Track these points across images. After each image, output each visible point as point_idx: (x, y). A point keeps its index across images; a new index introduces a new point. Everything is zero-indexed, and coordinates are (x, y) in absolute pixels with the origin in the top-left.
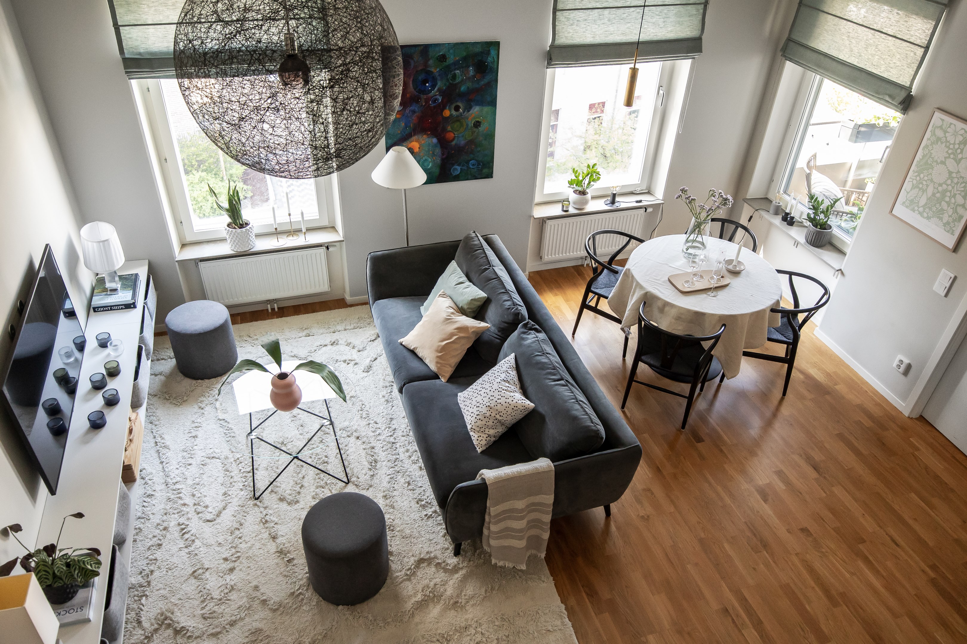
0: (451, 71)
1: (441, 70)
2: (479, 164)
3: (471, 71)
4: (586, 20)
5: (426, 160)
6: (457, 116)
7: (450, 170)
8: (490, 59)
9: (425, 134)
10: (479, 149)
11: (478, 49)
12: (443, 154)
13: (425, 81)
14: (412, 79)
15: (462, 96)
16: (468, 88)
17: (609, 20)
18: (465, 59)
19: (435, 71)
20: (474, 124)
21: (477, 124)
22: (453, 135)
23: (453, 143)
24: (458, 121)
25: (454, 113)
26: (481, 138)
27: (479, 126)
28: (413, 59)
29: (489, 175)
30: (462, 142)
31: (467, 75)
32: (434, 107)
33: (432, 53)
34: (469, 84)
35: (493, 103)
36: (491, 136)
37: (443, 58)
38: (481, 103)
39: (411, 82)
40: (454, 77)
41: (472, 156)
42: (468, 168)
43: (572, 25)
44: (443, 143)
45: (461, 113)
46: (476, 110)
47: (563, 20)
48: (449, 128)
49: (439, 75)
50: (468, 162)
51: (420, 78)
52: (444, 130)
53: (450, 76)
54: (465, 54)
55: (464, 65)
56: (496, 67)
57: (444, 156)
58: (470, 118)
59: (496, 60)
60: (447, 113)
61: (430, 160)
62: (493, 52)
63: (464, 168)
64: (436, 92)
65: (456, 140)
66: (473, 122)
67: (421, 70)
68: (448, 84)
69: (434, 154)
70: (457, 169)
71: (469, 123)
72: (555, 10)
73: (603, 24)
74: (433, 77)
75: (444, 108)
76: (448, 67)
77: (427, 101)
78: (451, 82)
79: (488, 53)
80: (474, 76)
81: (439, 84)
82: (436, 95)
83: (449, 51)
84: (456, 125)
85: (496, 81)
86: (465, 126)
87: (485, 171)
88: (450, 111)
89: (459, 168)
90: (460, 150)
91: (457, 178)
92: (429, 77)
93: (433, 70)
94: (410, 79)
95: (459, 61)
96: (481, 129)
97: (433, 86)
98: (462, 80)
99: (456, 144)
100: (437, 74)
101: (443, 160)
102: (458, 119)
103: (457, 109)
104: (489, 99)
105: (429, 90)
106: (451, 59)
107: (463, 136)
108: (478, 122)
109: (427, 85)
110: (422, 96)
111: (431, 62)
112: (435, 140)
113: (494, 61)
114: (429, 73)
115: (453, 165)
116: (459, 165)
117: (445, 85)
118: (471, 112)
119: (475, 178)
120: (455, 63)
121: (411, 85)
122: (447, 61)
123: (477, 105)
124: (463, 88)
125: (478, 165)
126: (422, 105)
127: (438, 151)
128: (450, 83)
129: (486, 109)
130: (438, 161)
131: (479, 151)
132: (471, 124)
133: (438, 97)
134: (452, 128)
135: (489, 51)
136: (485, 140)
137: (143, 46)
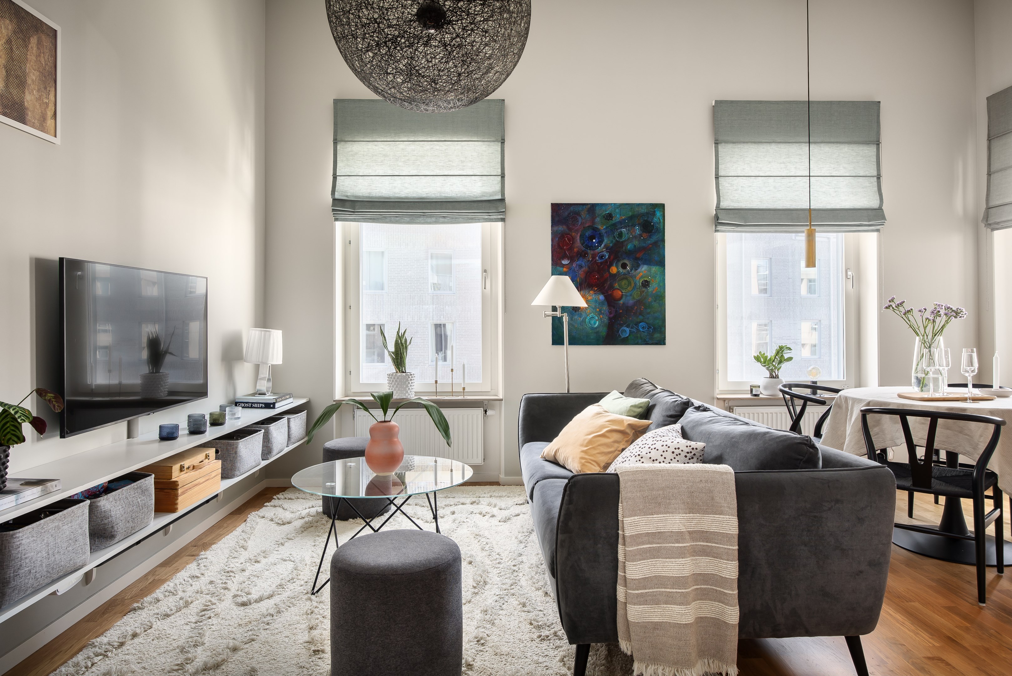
0: (617, 229)
1: (607, 228)
2: (650, 327)
3: (637, 230)
4: (750, 186)
5: (593, 317)
6: (624, 274)
7: (618, 332)
8: (655, 220)
9: (592, 290)
10: (649, 311)
11: (643, 210)
12: (610, 313)
13: (592, 237)
14: (579, 235)
15: (629, 254)
16: (635, 246)
17: (775, 188)
18: (631, 218)
19: (602, 228)
20: (642, 283)
21: (646, 284)
22: (620, 293)
23: (621, 302)
24: (626, 278)
25: (621, 270)
26: (650, 299)
27: (648, 285)
28: (580, 216)
29: (661, 342)
30: (631, 302)
31: (633, 234)
32: (601, 263)
33: (598, 211)
34: (636, 243)
35: (661, 263)
36: (660, 298)
37: (609, 216)
38: (649, 262)
39: (578, 238)
40: (620, 235)
41: (641, 317)
42: (638, 330)
43: (736, 190)
44: (611, 301)
45: (628, 271)
46: (643, 269)
47: (727, 185)
48: (616, 286)
49: (606, 232)
50: (637, 324)
51: (587, 234)
52: (611, 287)
53: (616, 234)
54: (630, 214)
55: (630, 224)
56: (662, 227)
57: (612, 316)
58: (638, 277)
59: (662, 221)
60: (614, 270)
61: (597, 318)
62: (658, 214)
63: (633, 330)
64: (603, 248)
65: (624, 298)
66: (641, 282)
67: (588, 227)
68: (614, 241)
69: (600, 312)
70: (626, 331)
71: (637, 282)
72: (717, 178)
73: (769, 190)
74: (600, 234)
75: (611, 265)
76: (614, 225)
77: (594, 256)
78: (617, 239)
79: (654, 214)
80: (641, 235)
81: (606, 241)
82: (603, 251)
83: (615, 210)
84: (624, 282)
85: (663, 241)
86: (633, 285)
87: (657, 335)
88: (617, 268)
89: (628, 330)
90: (628, 309)
91: (625, 342)
92: (596, 234)
93: (599, 227)
94: (577, 234)
95: (624, 220)
96: (650, 289)
97: (600, 243)
98: (629, 238)
99: (623, 304)
100: (604, 231)
101: (610, 319)
102: (625, 277)
103: (624, 266)
104: (656, 258)
105: (595, 246)
106: (617, 218)
107: (631, 295)
108: (646, 281)
109: (594, 241)
110: (589, 251)
111: (598, 220)
112: (601, 297)
113: (660, 222)
114: (595, 230)
115: (622, 325)
116: (628, 326)
117: (612, 242)
118: (639, 270)
119: (646, 343)
120: (621, 222)
121: (578, 240)
122: (614, 219)
123: (644, 264)
124: (629, 246)
125: (648, 329)
126: (589, 261)
127: (605, 308)
128: (617, 241)
129: (654, 269)
130: (606, 320)
131: (649, 313)
132: (639, 283)
133: (605, 253)
134: (619, 286)
135: (655, 212)
136: (655, 301)
137: (351, 191)
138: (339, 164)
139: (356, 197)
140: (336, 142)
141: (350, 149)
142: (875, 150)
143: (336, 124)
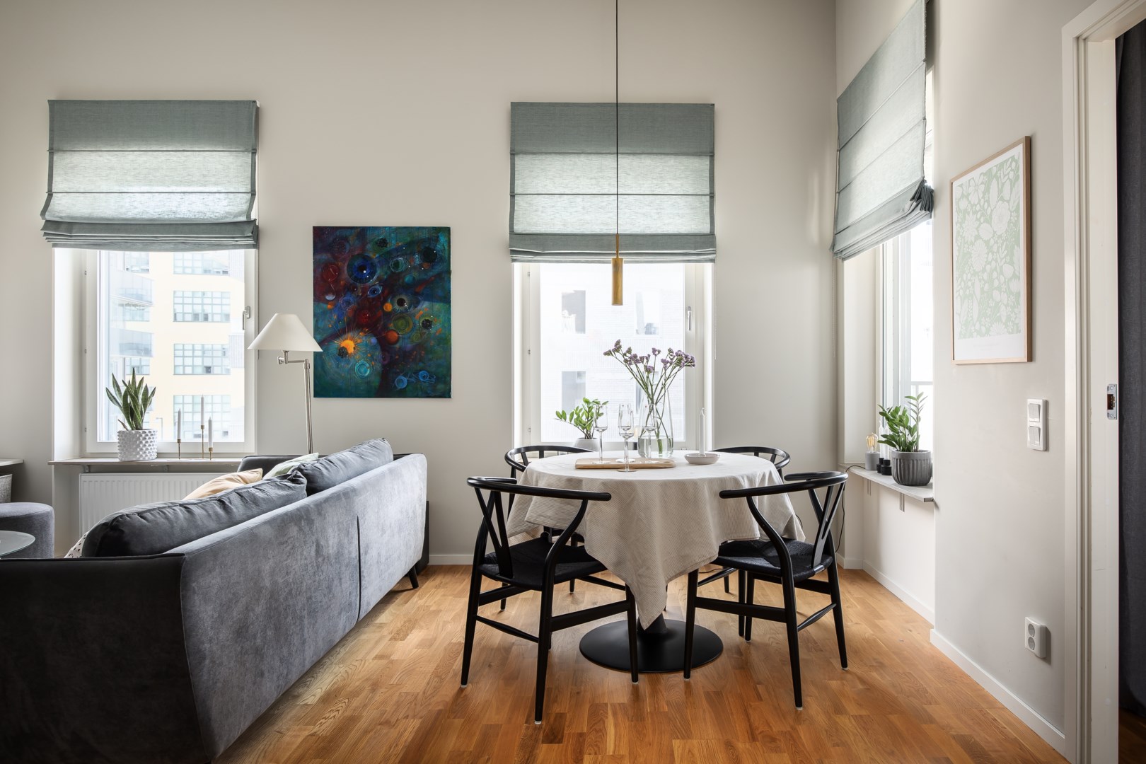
0: (393, 258)
1: (380, 256)
2: (431, 377)
3: (417, 259)
4: (553, 206)
5: (363, 364)
6: (401, 312)
7: (394, 381)
8: (439, 247)
9: (362, 331)
10: (430, 356)
11: (425, 235)
12: (384, 359)
13: (362, 268)
14: (346, 264)
15: (407, 288)
16: (414, 278)
17: (584, 208)
18: (409, 244)
19: (374, 256)
20: (423, 324)
21: (427, 324)
22: (397, 335)
23: (397, 346)
24: (403, 318)
25: (397, 307)
26: (432, 343)
27: (430, 326)
28: (348, 242)
29: (446, 394)
30: (409, 346)
31: (412, 263)
32: (373, 299)
33: (369, 236)
34: (415, 274)
35: (446, 299)
36: (445, 341)
37: (383, 243)
38: (431, 298)
39: (346, 268)
40: (397, 265)
41: (421, 365)
42: (418, 380)
43: (536, 211)
44: (385, 344)
45: (406, 309)
46: (424, 306)
47: (525, 205)
48: (391, 326)
49: (379, 262)
50: (416, 372)
51: (356, 264)
52: (385, 328)
53: (391, 263)
54: (409, 239)
55: (408, 252)
56: (447, 256)
57: (386, 362)
58: (418, 315)
59: (446, 248)
60: (388, 307)
61: (368, 365)
62: (442, 239)
63: (410, 379)
64: (376, 281)
65: (401, 341)
66: (421, 321)
67: (358, 255)
68: (389, 272)
69: (372, 358)
70: (402, 382)
71: (417, 322)
72: (513, 196)
73: (577, 212)
74: (372, 264)
75: (385, 301)
76: (389, 253)
77: (364, 291)
78: (393, 270)
79: (437, 240)
80: (421, 266)
81: (379, 272)
82: (375, 285)
83: (390, 235)
84: (400, 323)
85: (449, 272)
86: (411, 325)
87: (440, 387)
88: (393, 305)
89: (405, 379)
90: (406, 355)
91: (402, 394)
92: (366, 263)
93: (371, 255)
94: (344, 263)
95: (402, 247)
96: (432, 331)
97: (372, 274)
98: (407, 269)
99: (400, 348)
100: (376, 261)
101: (384, 366)
102: (402, 316)
103: (401, 303)
104: (440, 293)
105: (366, 279)
106: (393, 244)
107: (409, 338)
108: (428, 321)
109: (365, 272)
110: (358, 284)
111: (369, 246)
112: (373, 340)
113: (445, 250)
114: (366, 258)
115: (398, 374)
116: (405, 375)
117: (386, 273)
118: (419, 307)
119: (428, 396)
120: (398, 249)
121: (346, 272)
122: (388, 246)
123: (425, 300)
124: (408, 279)
125: (430, 378)
126: (358, 296)
127: (378, 353)
128: (392, 272)
129: (438, 306)
130: (378, 367)
131: (430, 360)
132: (419, 323)
133: (377, 287)
134: (395, 326)
135: (438, 237)
136: (438, 345)
137: (68, 211)
138: (56, 179)
139: (72, 218)
140: (52, 152)
141: (68, 161)
142: (708, 163)
143: (52, 130)
